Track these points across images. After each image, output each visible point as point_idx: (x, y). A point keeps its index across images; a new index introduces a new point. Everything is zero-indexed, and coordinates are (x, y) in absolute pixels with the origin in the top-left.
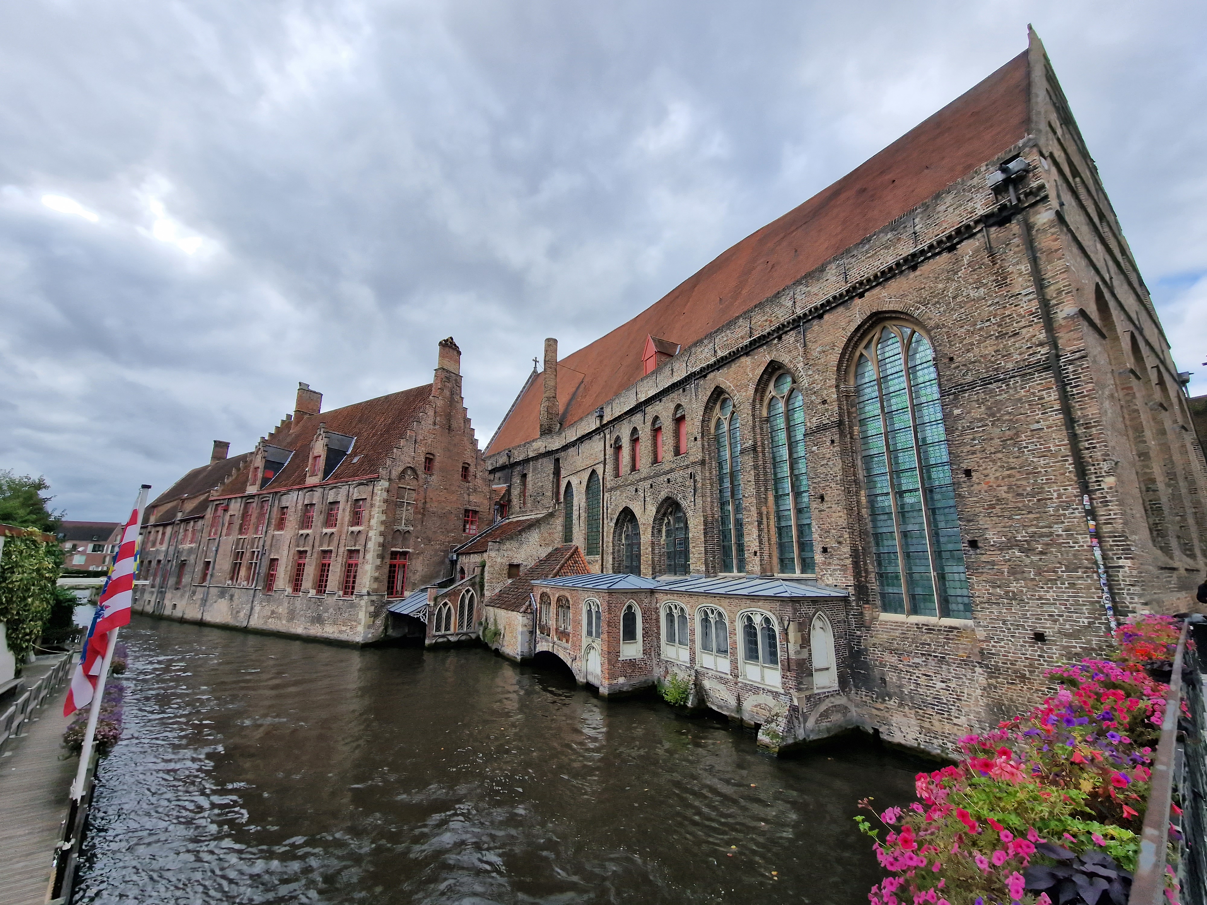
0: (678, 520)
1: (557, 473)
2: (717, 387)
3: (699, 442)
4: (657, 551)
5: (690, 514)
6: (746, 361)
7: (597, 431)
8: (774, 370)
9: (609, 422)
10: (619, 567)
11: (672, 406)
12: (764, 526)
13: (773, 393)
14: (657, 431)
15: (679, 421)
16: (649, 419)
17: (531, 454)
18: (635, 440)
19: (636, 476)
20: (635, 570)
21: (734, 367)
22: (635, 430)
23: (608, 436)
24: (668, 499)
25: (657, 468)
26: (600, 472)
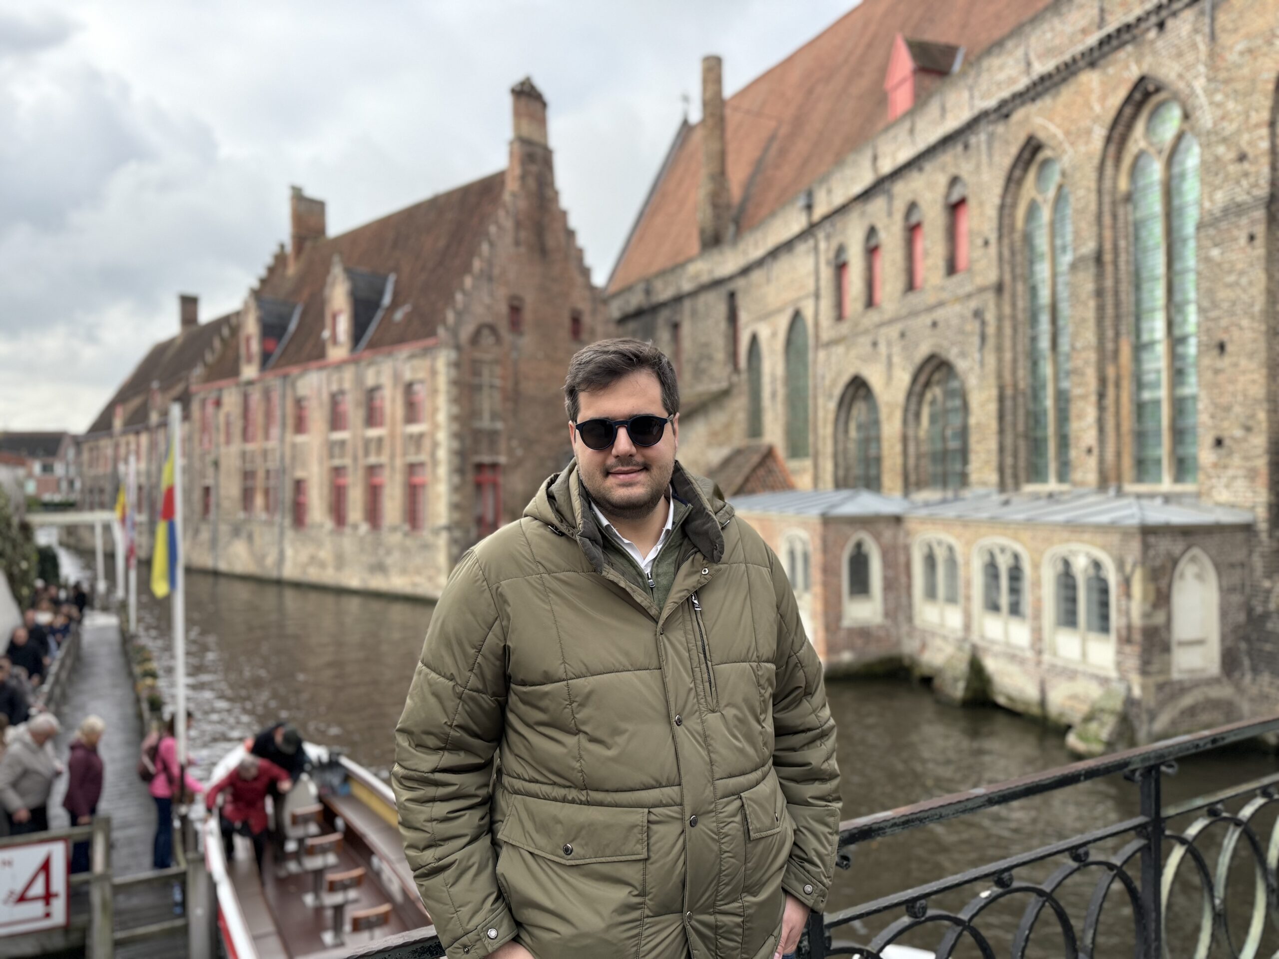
0: (950, 394)
1: (733, 317)
2: (1030, 139)
3: (993, 250)
4: (912, 449)
5: (972, 381)
6: (1090, 79)
7: (803, 236)
8: (1147, 95)
9: (827, 218)
10: (846, 478)
11: (942, 180)
12: (1110, 400)
13: (1142, 144)
14: (912, 230)
15: (955, 208)
16: (900, 206)
17: (687, 286)
18: (872, 251)
19: (874, 317)
20: (872, 483)
21: (1067, 93)
22: (872, 232)
23: (823, 245)
24: (931, 357)
25: (914, 299)
26: (808, 312)
